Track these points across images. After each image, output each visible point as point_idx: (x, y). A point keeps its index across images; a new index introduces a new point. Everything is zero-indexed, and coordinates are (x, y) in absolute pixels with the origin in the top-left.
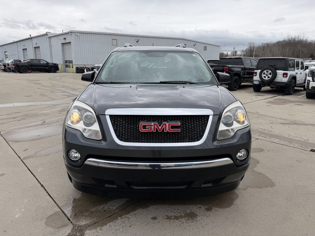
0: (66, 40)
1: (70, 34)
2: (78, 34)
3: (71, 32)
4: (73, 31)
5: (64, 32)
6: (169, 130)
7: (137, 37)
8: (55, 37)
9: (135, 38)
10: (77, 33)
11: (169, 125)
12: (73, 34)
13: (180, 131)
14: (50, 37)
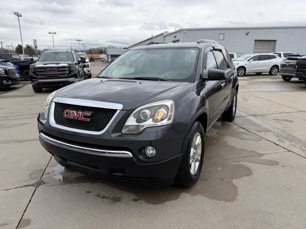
0: (176, 38)
1: (179, 32)
2: (187, 32)
3: (181, 31)
4: (182, 29)
5: (176, 30)
6: (81, 118)
7: (247, 30)
8: (168, 36)
9: (244, 31)
10: (186, 30)
11: (82, 114)
12: (182, 31)
13: (89, 121)
14: (165, 36)
